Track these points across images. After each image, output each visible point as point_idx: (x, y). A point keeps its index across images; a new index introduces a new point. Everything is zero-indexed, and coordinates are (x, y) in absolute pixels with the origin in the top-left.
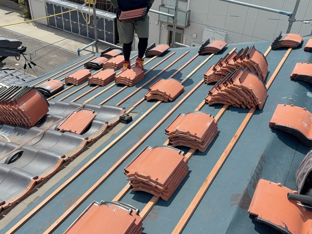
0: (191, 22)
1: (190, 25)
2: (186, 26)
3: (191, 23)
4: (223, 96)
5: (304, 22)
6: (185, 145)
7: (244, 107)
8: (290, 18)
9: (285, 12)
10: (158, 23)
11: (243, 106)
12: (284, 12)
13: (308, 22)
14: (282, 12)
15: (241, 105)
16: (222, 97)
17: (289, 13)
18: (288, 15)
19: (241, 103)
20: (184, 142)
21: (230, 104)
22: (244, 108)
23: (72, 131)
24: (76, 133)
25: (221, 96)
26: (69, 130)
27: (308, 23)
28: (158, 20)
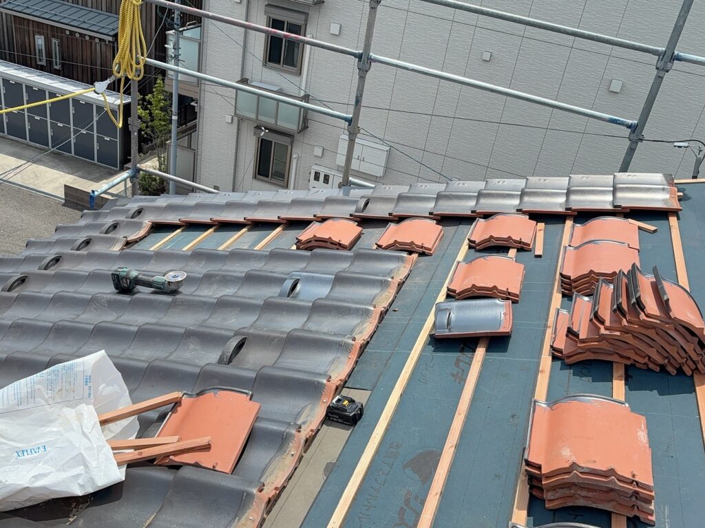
0: (309, 121)
1: (308, 127)
2: (300, 128)
3: (310, 124)
4: (613, 342)
5: (676, 144)
6: (594, 506)
7: (673, 372)
8: (633, 132)
9: (621, 119)
10: (232, 118)
11: (670, 369)
12: (619, 120)
13: (686, 144)
14: (616, 120)
15: (663, 368)
16: (611, 344)
17: (630, 122)
18: (629, 127)
19: (666, 361)
20: (590, 495)
21: (628, 363)
22: (674, 374)
23: (203, 465)
24: (217, 469)
25: (607, 341)
26: (192, 462)
27: (685, 147)
28: (233, 115)
